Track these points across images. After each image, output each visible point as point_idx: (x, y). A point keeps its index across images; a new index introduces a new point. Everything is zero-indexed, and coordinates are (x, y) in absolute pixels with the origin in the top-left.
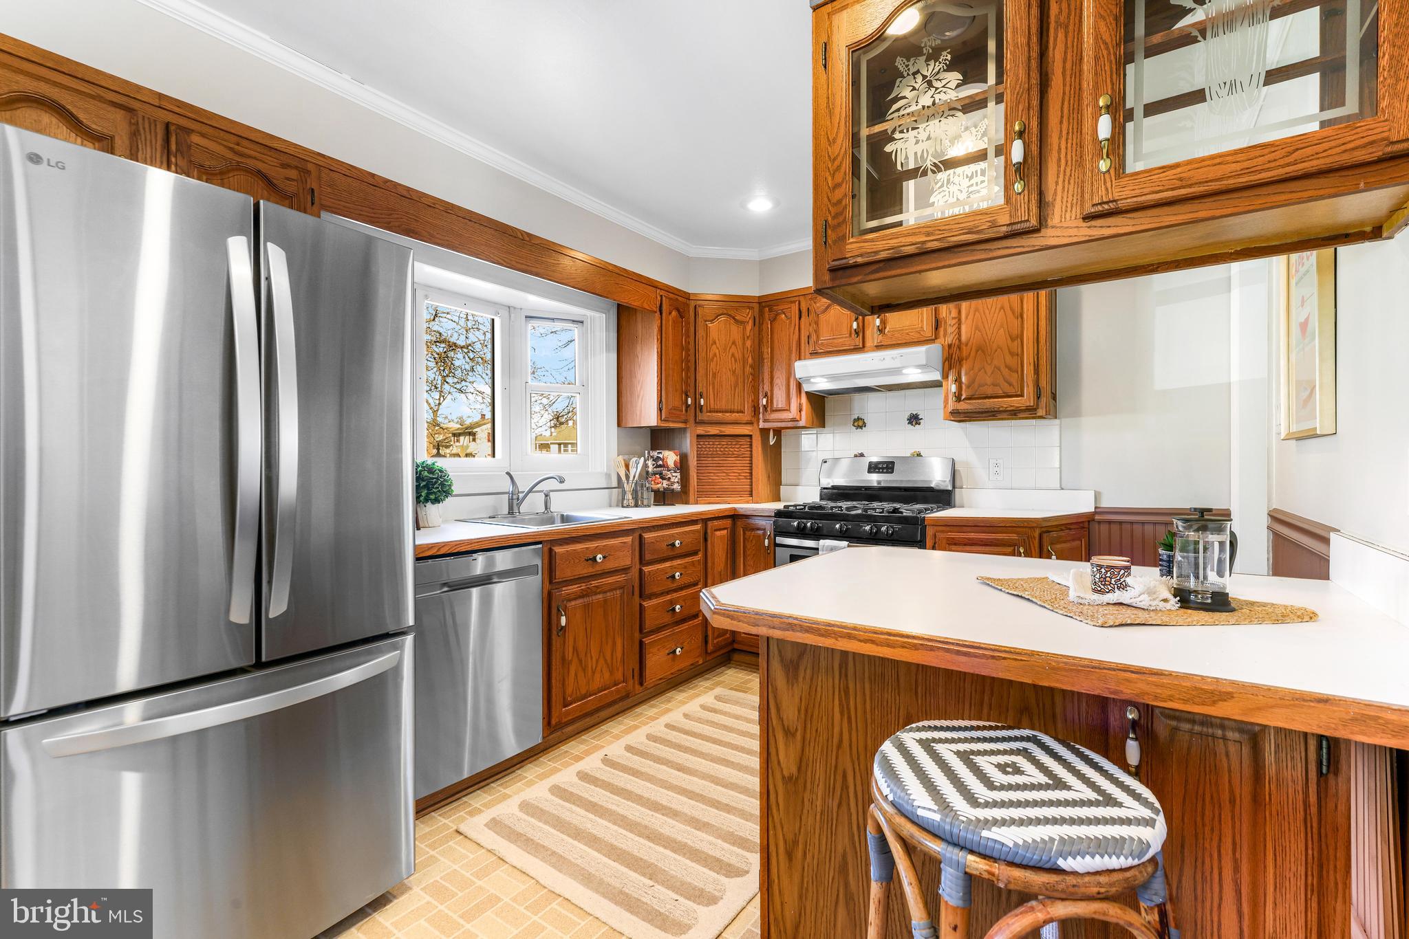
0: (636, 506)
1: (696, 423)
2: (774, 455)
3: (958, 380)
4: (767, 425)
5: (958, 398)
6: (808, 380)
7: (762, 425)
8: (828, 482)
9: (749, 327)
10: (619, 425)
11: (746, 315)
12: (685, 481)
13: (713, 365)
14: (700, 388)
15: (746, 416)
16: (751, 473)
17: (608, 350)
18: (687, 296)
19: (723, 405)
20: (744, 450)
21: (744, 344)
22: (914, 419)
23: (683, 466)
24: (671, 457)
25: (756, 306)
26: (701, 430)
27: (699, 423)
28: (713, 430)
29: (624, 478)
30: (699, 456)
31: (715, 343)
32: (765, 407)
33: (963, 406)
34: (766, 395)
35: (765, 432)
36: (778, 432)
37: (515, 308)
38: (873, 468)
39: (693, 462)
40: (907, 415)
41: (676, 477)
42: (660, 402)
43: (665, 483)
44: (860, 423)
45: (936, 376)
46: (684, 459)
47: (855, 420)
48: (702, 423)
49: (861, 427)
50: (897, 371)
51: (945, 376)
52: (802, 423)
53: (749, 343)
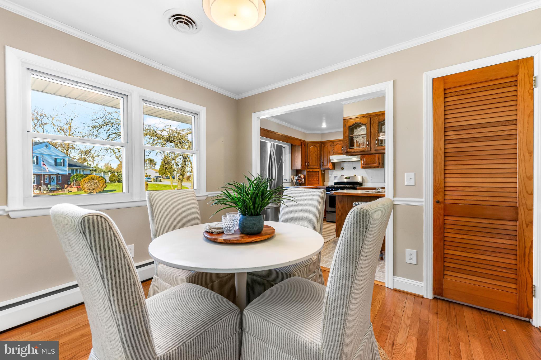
0: (296, 186)
2: (323, 175)
3: (364, 161)
4: (323, 169)
5: (364, 164)
6: (332, 160)
7: (321, 169)
8: (336, 181)
9: (319, 148)
10: (291, 169)
11: (318, 145)
12: (305, 181)
13: (311, 156)
14: (308, 161)
15: (318, 167)
16: (319, 180)
17: (290, 153)
18: (305, 141)
19: (313, 165)
20: (317, 174)
21: (317, 151)
22: (355, 168)
23: (304, 178)
24: (302, 176)
25: (320, 143)
26: (308, 170)
27: (308, 168)
28: (311, 170)
29: (293, 179)
30: (308, 176)
31: (311, 151)
32: (322, 165)
33: (365, 166)
34: (322, 163)
35: (322, 170)
36: (324, 170)
38: (346, 178)
39: (307, 177)
40: (353, 167)
41: (303, 180)
42: (301, 164)
43: (301, 181)
44: (343, 169)
45: (359, 160)
46: (305, 176)
47: (342, 168)
48: (309, 169)
49: (342, 169)
50: (351, 159)
51: (361, 160)
52: (330, 169)
53: (319, 151)
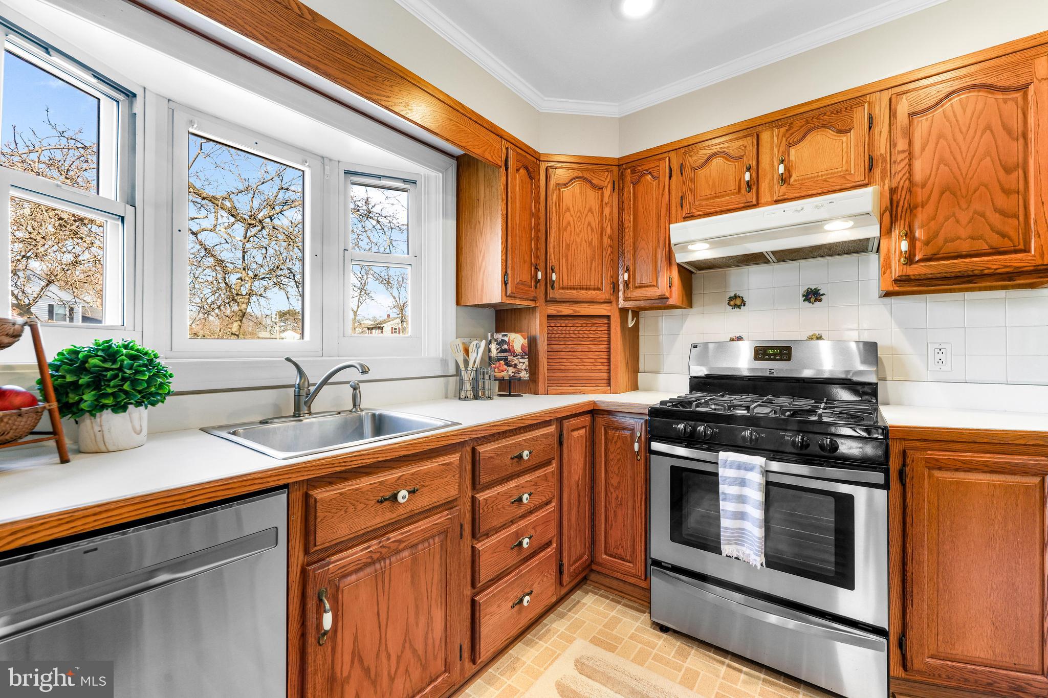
0: (476, 397)
1: (546, 301)
2: (632, 337)
3: (910, 236)
4: (628, 304)
5: (910, 259)
6: (684, 246)
7: (622, 304)
8: (701, 371)
9: (608, 192)
10: (458, 303)
11: (605, 179)
12: (533, 368)
13: (566, 235)
14: (552, 262)
15: (604, 294)
16: (609, 360)
17: (445, 215)
18: (537, 157)
19: (577, 281)
20: (602, 333)
21: (602, 211)
22: (813, 296)
23: (531, 351)
24: (517, 341)
25: (615, 169)
26: (552, 310)
27: (549, 301)
28: (566, 310)
29: (462, 366)
30: (550, 340)
31: (568, 210)
32: (626, 284)
33: (916, 270)
34: (628, 270)
35: (624, 311)
36: (636, 313)
37: (331, 160)
38: (762, 353)
39: (542, 346)
40: (803, 290)
41: (523, 364)
42: (505, 274)
43: (511, 371)
44: (737, 302)
45: (872, 231)
46: (532, 342)
47: (731, 299)
48: (554, 301)
49: (739, 307)
50: (815, 225)
51: (887, 231)
52: (671, 302)
53: (607, 211)
